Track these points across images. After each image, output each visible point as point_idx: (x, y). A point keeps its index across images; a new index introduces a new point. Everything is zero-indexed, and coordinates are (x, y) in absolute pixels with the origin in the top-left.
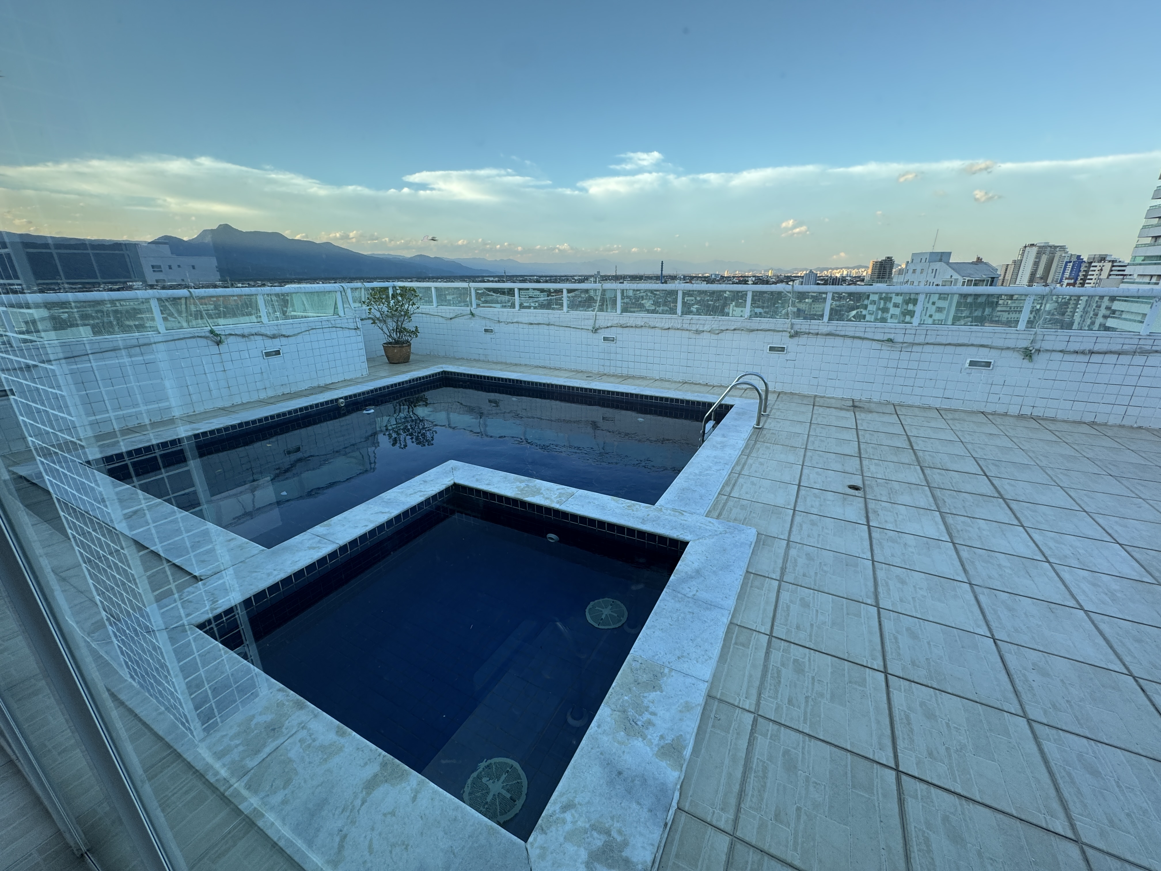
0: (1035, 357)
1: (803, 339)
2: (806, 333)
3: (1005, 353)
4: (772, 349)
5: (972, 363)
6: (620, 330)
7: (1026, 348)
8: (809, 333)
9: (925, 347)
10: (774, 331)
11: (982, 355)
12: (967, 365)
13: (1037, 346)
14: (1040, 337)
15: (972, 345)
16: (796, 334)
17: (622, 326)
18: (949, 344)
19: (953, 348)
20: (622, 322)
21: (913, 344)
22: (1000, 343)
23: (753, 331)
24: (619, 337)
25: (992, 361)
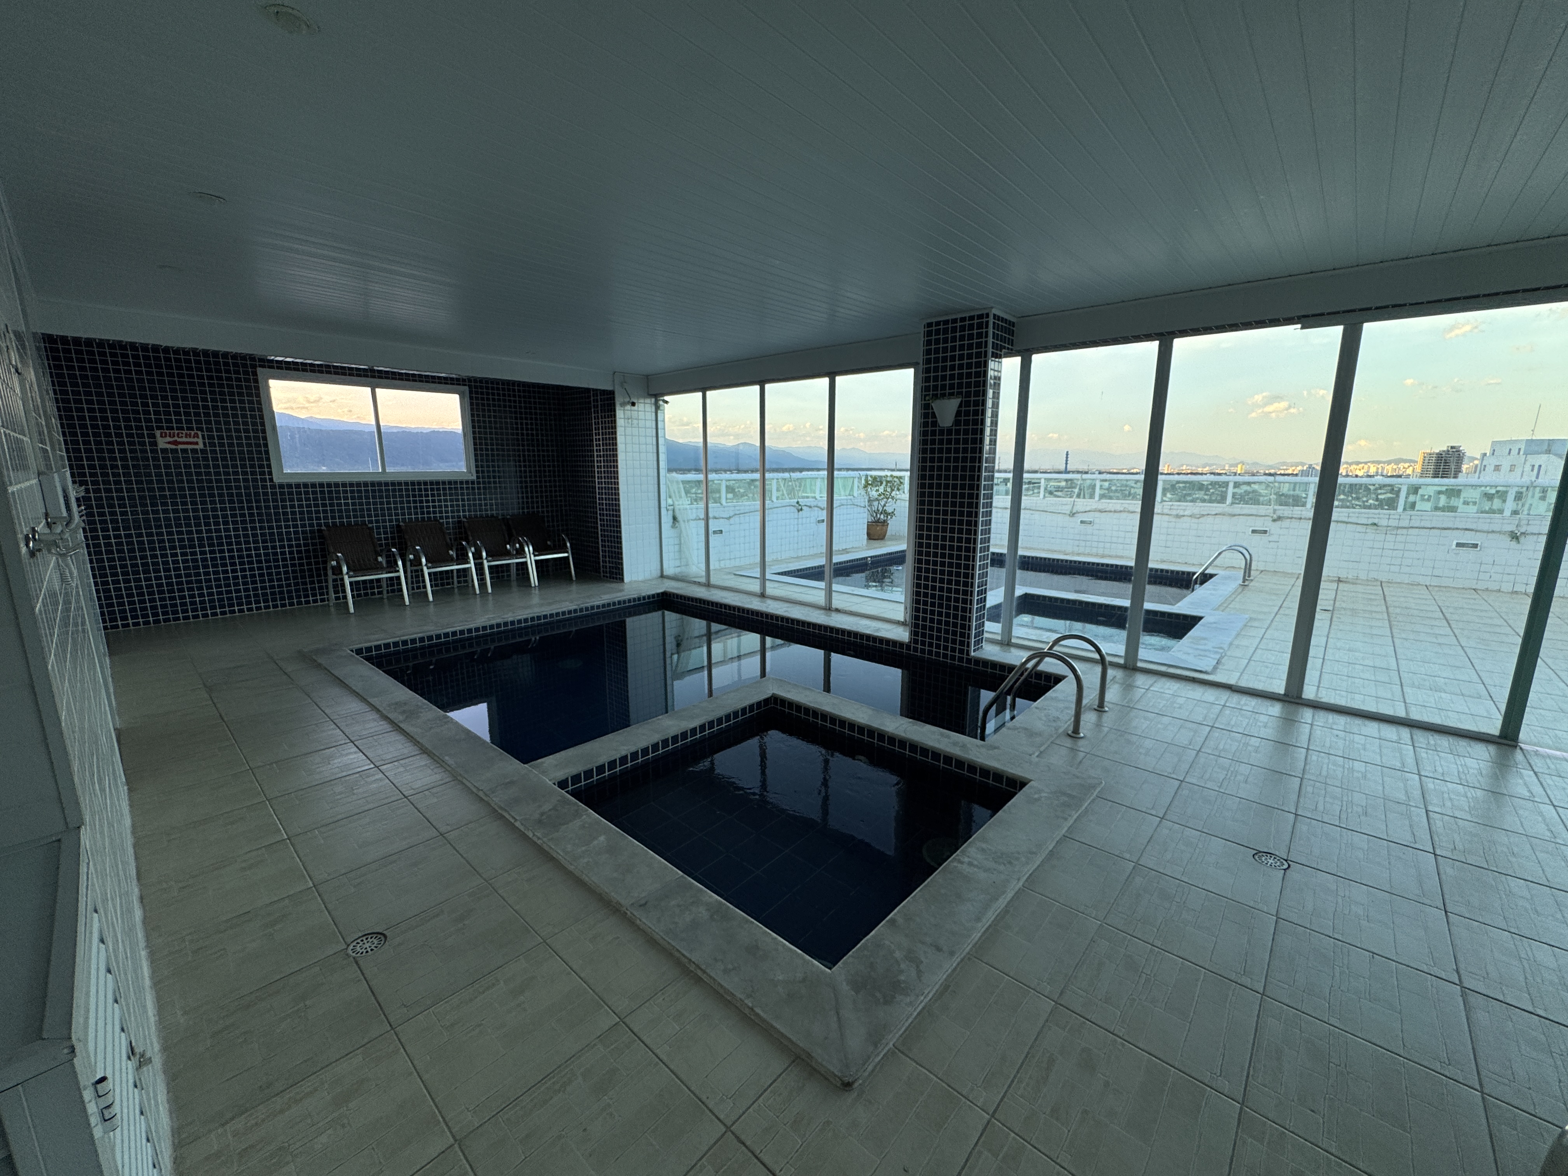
0: (1522, 539)
1: (1286, 523)
2: (1288, 518)
3: (1490, 536)
4: (1254, 531)
5: (1458, 545)
6: (1097, 514)
7: (1512, 532)
8: (1291, 518)
9: (1410, 530)
10: (1256, 516)
11: (1468, 538)
12: (1454, 546)
13: (1523, 530)
14: (1524, 522)
15: (1457, 529)
16: (1279, 518)
17: (1100, 511)
18: (1433, 528)
19: (1439, 531)
20: (1100, 507)
21: (1398, 528)
22: (1486, 527)
23: (1234, 515)
24: (1097, 521)
25: (1479, 543)
